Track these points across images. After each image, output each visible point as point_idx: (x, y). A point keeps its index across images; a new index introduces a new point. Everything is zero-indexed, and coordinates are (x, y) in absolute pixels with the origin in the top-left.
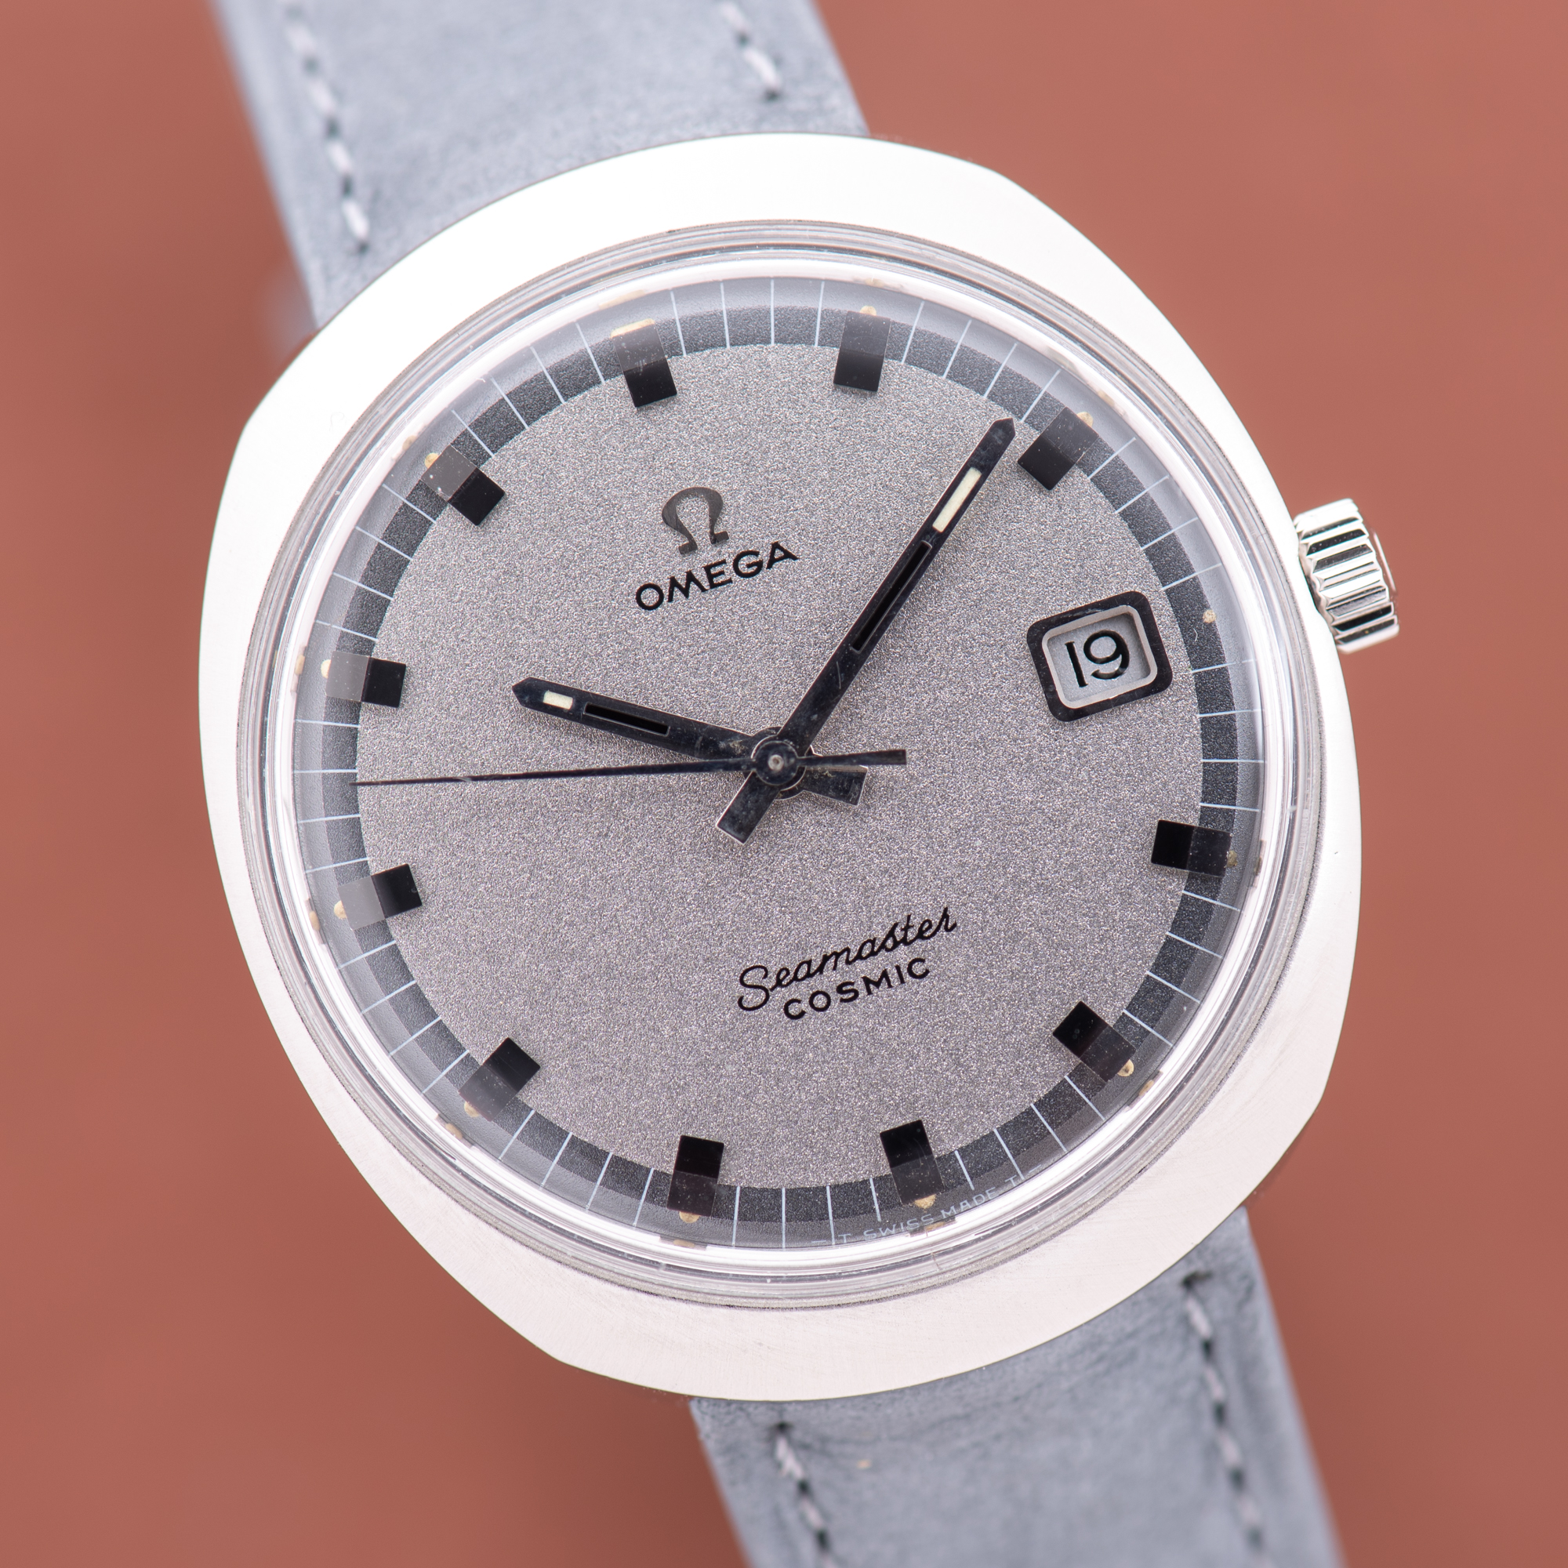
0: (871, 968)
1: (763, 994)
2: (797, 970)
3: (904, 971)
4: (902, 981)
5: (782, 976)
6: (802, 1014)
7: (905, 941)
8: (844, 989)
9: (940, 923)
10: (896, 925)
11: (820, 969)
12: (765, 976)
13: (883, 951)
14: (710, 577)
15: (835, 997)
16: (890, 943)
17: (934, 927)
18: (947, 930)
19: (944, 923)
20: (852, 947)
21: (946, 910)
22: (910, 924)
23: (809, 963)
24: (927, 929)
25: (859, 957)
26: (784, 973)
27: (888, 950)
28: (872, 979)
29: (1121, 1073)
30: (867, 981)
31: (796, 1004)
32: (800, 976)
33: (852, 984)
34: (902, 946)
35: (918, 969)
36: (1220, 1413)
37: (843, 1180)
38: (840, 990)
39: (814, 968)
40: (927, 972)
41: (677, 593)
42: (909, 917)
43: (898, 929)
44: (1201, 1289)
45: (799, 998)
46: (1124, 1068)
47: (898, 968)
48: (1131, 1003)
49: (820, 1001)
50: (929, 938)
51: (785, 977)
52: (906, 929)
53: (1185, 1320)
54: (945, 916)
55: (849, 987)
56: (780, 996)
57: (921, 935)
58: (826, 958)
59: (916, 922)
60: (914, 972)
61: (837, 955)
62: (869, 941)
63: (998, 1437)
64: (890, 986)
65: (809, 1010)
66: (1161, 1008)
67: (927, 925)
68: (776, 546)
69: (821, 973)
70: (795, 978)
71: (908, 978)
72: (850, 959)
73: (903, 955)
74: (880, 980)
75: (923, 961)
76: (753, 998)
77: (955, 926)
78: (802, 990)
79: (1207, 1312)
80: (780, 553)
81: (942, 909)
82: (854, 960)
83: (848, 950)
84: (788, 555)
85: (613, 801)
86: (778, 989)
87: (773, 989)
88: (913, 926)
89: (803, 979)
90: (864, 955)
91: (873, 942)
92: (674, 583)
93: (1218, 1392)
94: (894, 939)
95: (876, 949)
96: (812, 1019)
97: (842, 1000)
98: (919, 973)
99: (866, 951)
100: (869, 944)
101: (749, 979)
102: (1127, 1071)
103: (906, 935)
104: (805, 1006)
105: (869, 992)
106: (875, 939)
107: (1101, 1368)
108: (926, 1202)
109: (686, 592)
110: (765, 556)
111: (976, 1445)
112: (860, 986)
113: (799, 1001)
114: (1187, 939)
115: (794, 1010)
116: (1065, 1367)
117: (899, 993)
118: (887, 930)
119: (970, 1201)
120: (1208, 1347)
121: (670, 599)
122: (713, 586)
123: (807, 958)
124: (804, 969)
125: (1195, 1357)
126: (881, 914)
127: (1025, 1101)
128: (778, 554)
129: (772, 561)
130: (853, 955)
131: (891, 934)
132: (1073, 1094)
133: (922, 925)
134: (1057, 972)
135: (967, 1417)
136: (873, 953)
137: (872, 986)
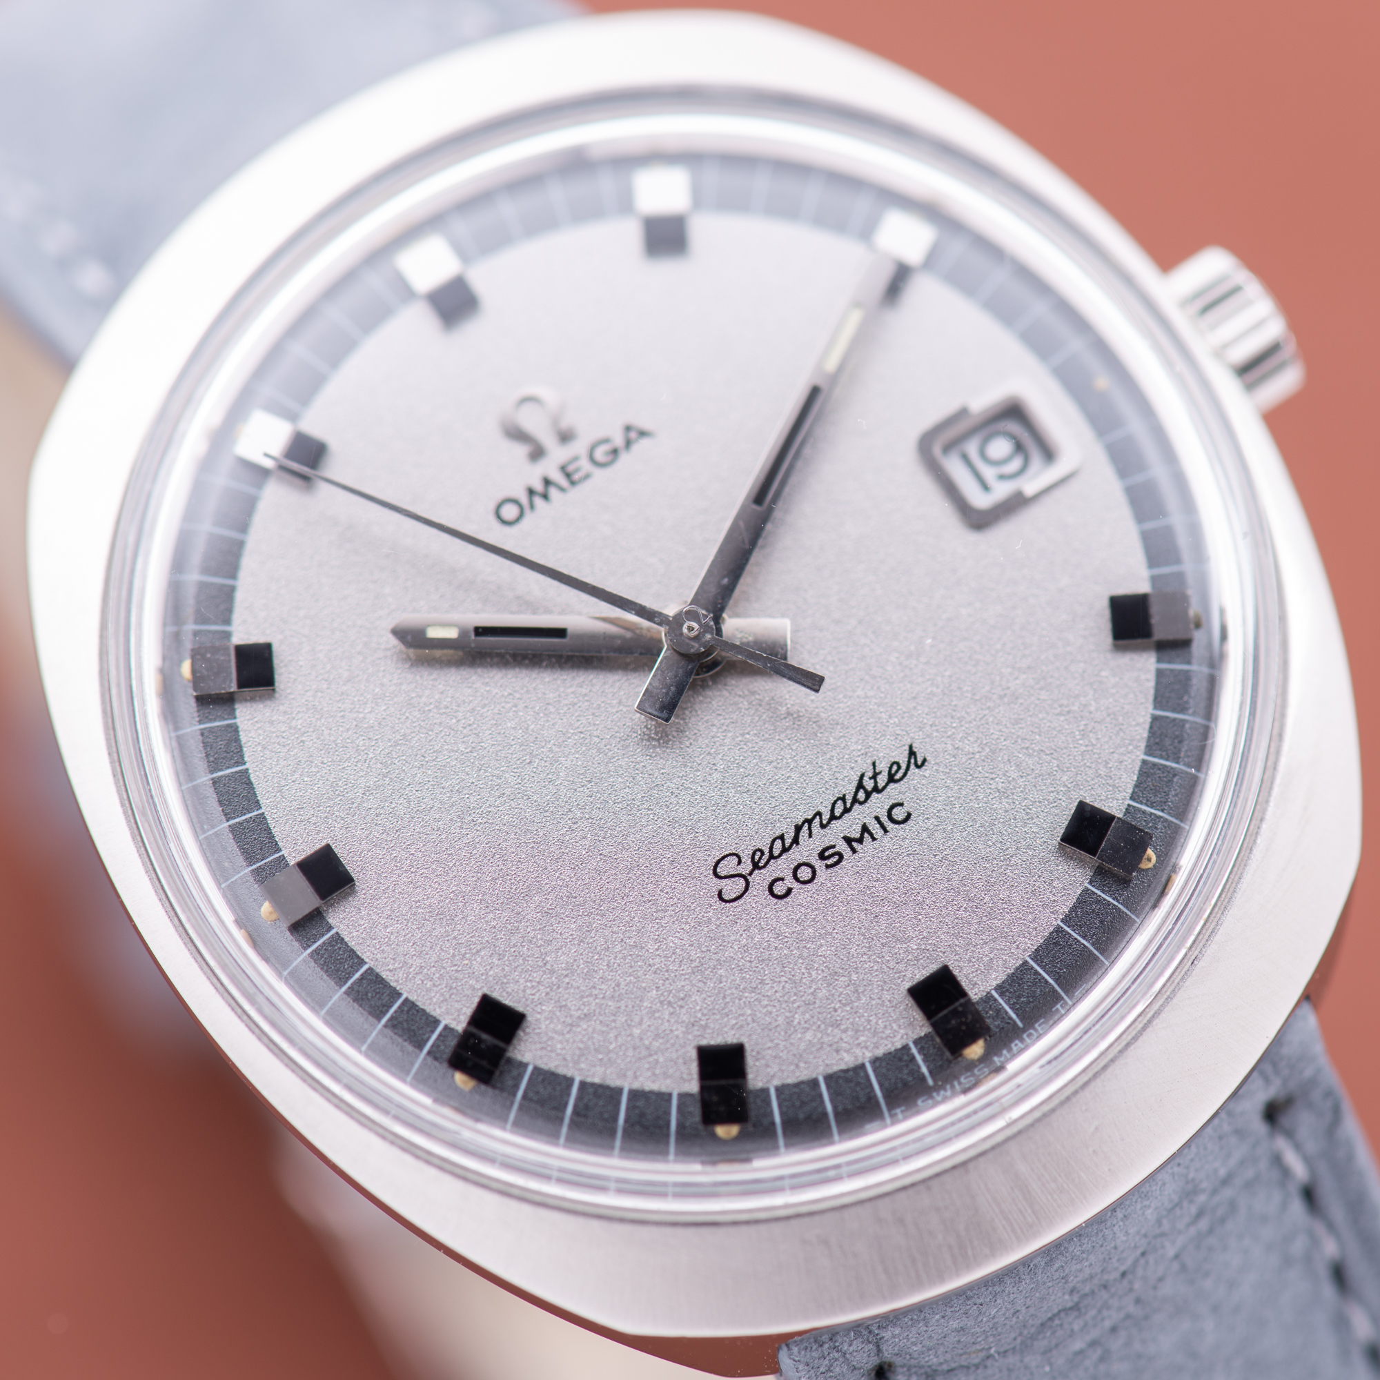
0: (850, 825)
1: (742, 880)
2: (771, 848)
3: (884, 819)
4: (886, 831)
5: (757, 858)
6: (789, 891)
7: (876, 789)
8: (827, 854)
9: (909, 762)
10: (862, 776)
11: (796, 841)
12: (740, 862)
13: (857, 806)
14: (568, 476)
15: (819, 865)
16: (861, 796)
17: (904, 766)
18: (918, 767)
19: (913, 761)
20: (823, 810)
21: (911, 747)
22: (877, 771)
23: (782, 837)
24: (897, 772)
25: (833, 817)
26: (759, 853)
27: (861, 803)
28: (852, 836)
29: (1144, 865)
30: (848, 840)
31: (780, 883)
32: (776, 853)
33: (833, 847)
34: (875, 795)
35: (899, 814)
36: (1339, 1275)
37: (880, 1052)
38: (822, 856)
39: (788, 842)
40: (909, 816)
41: (538, 501)
42: (874, 764)
43: (866, 778)
44: (1285, 1120)
45: (781, 875)
46: (1146, 857)
47: (877, 818)
48: (1134, 792)
49: (805, 873)
50: (901, 779)
51: (760, 858)
52: (874, 777)
53: (1277, 1160)
54: (912, 753)
55: (831, 851)
56: (760, 880)
57: (891, 779)
58: (798, 829)
59: (883, 767)
60: (895, 817)
61: (809, 822)
62: (839, 799)
63: (1114, 1330)
64: (874, 839)
65: (795, 885)
66: (1166, 789)
67: (895, 768)
68: (628, 429)
69: (797, 843)
70: (772, 857)
71: (889, 825)
72: (824, 822)
73: (879, 805)
74: (862, 835)
75: (901, 805)
76: (733, 888)
77: (925, 761)
78: (782, 867)
79: (1298, 1147)
80: (634, 434)
81: (907, 748)
82: (829, 822)
83: (819, 814)
84: (643, 434)
85: (528, 725)
86: (756, 872)
87: (751, 874)
88: (880, 773)
89: (780, 855)
90: (837, 814)
91: (843, 799)
92: (531, 492)
93: (1330, 1248)
94: (864, 791)
95: (848, 805)
96: (802, 894)
97: (828, 867)
98: (900, 818)
99: (839, 809)
100: (840, 802)
101: (722, 870)
102: (1149, 860)
103: (876, 783)
104: (789, 882)
105: (854, 851)
106: (844, 795)
107: (1203, 1224)
108: (975, 1050)
109: (545, 496)
110: (619, 441)
111: (1094, 1344)
112: (842, 847)
113: (782, 879)
114: (1174, 710)
115: (779, 889)
116: (1166, 1226)
117: (885, 842)
118: (855, 784)
119: (1022, 1041)
120: (1309, 1195)
121: (532, 506)
122: (573, 483)
123: (778, 833)
124: (778, 845)
125: (1297, 1207)
126: (844, 768)
127: (1049, 921)
128: (633, 435)
129: (628, 444)
130: (826, 817)
131: (860, 786)
132: (1099, 901)
133: (890, 768)
134: (1046, 779)
135: (1076, 1307)
136: (847, 810)
137: (855, 844)
